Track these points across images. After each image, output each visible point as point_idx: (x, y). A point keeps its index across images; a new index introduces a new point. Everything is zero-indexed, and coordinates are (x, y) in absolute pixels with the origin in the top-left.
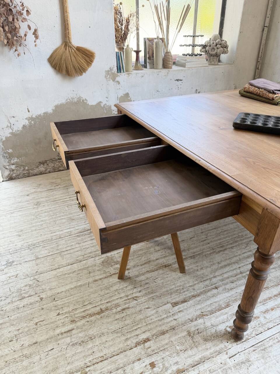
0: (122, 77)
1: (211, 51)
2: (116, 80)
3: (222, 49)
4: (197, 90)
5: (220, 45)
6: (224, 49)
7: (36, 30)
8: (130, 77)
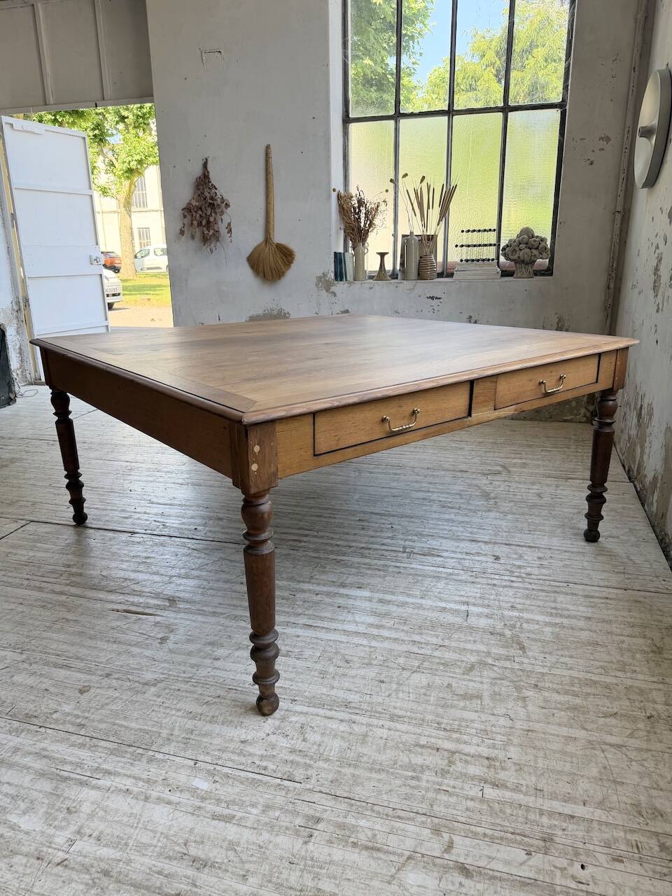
0: (340, 287)
1: (512, 255)
2: (331, 290)
3: (528, 250)
4: (470, 317)
5: (527, 244)
6: (534, 251)
7: (229, 224)
8: (351, 288)
